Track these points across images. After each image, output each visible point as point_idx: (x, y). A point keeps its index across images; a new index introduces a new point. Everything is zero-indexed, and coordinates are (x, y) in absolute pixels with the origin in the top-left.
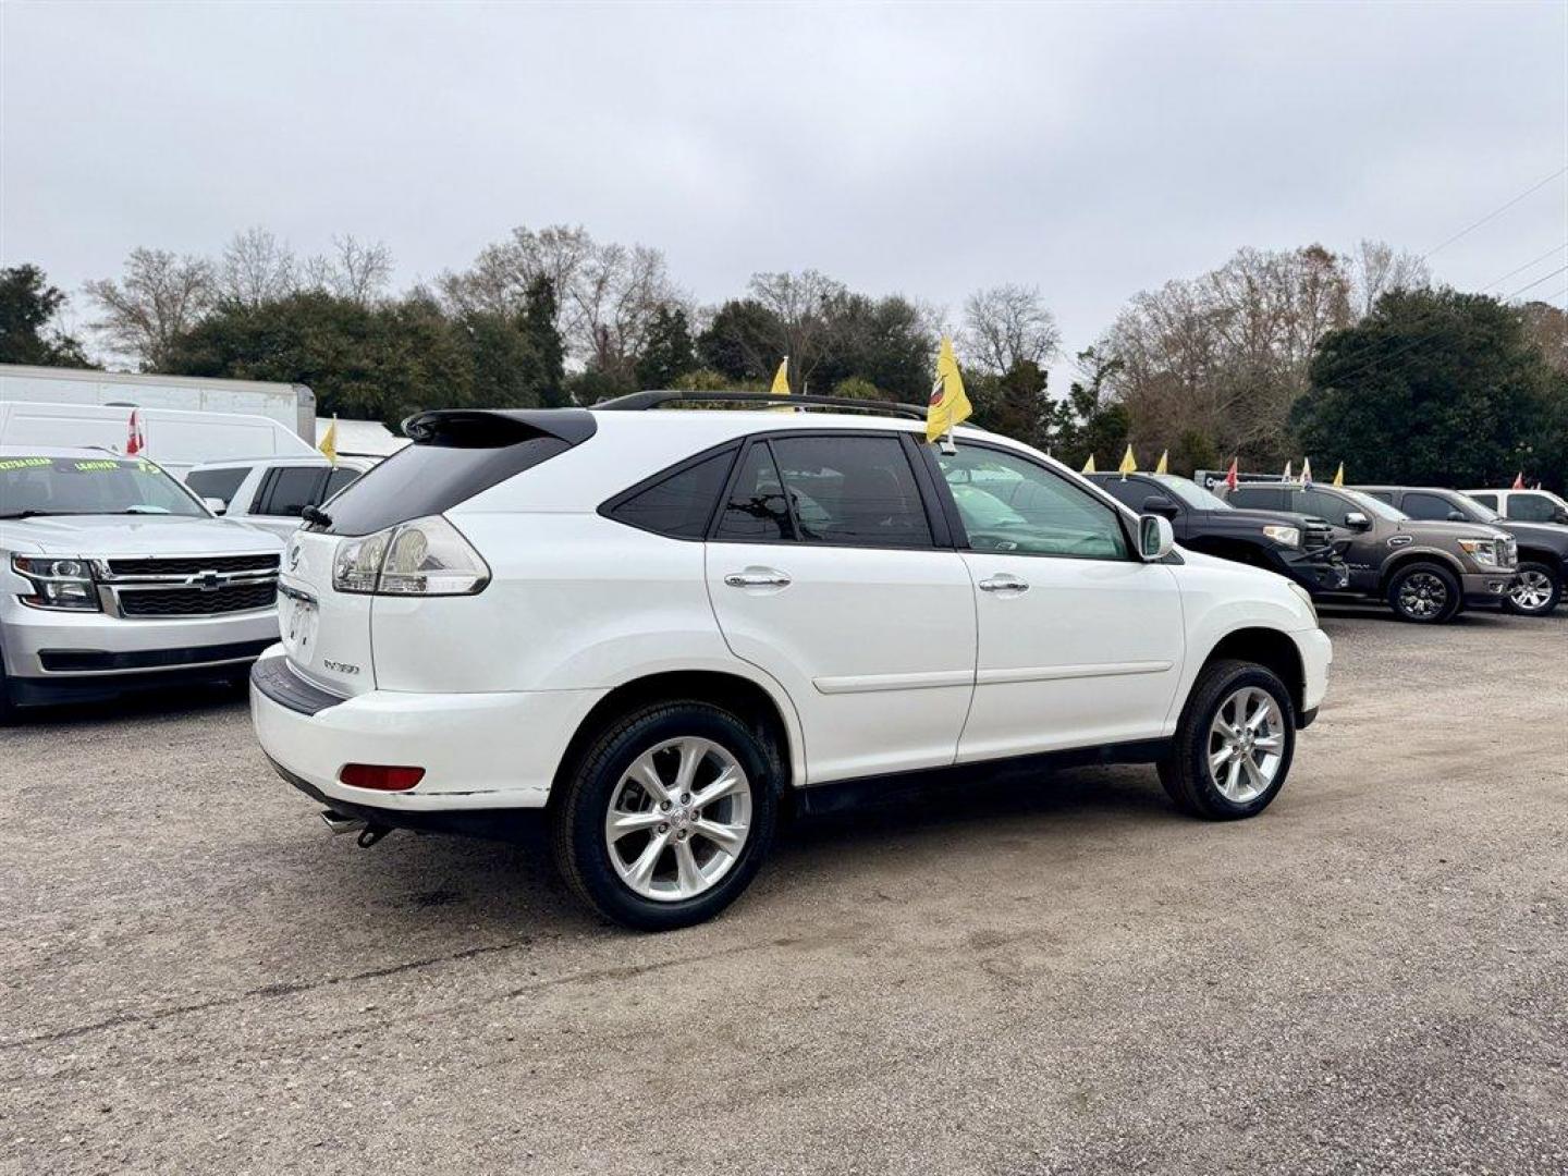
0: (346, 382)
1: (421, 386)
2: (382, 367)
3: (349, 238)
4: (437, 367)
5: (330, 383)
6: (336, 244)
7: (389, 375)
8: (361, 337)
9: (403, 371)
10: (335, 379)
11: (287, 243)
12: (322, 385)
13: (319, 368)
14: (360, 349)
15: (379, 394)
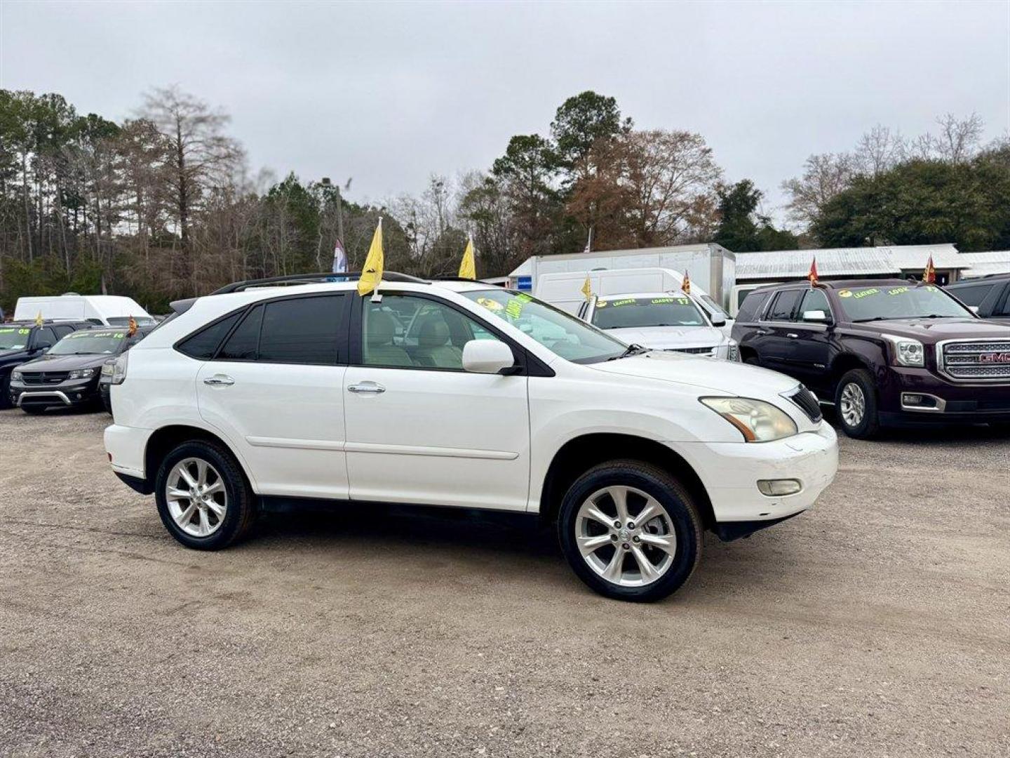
0: (926, 220)
1: (986, 214)
2: (953, 205)
3: (949, 116)
4: (1001, 197)
5: (914, 221)
6: (939, 122)
7: (959, 210)
8: (939, 186)
9: (970, 205)
10: (918, 218)
11: (898, 132)
12: (909, 223)
13: (907, 212)
14: (938, 195)
15: (951, 224)
